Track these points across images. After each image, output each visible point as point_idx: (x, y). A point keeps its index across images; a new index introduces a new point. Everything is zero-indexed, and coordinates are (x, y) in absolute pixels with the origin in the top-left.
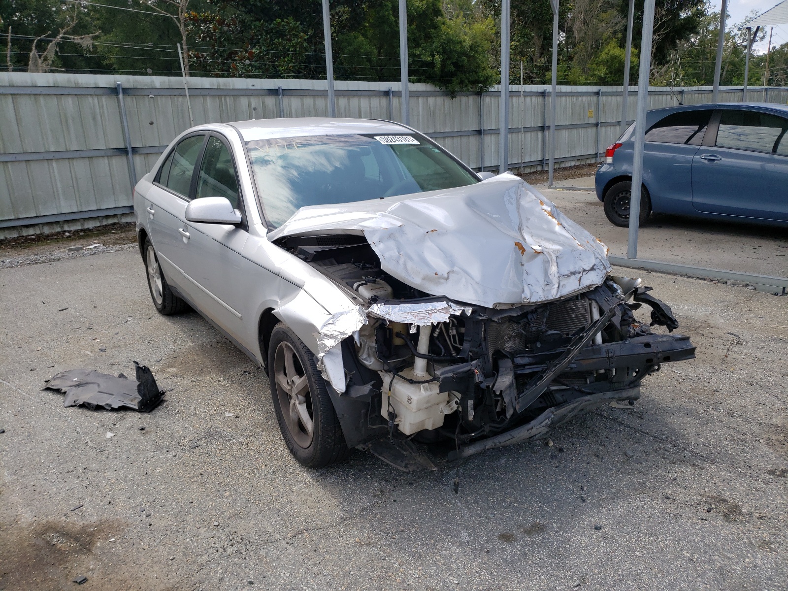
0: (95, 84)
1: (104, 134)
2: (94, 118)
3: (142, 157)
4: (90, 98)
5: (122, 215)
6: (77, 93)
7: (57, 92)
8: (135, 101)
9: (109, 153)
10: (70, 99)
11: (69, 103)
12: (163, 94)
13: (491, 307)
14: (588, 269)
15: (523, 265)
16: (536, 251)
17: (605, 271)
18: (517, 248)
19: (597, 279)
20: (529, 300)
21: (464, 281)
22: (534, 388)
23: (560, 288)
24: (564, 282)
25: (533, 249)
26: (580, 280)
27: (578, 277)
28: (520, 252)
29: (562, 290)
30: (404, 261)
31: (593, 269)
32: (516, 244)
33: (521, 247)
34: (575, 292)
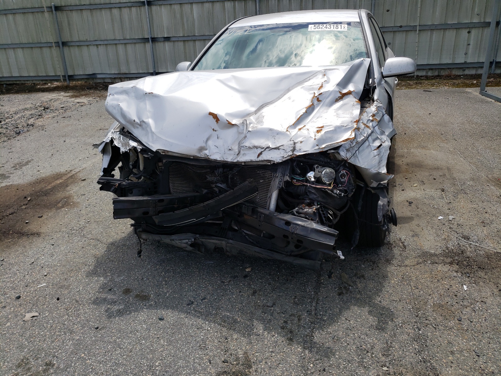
13: (155, 151)
14: (273, 147)
15: (216, 131)
16: (229, 123)
17: (291, 153)
18: (211, 117)
19: (277, 157)
20: (209, 157)
21: (148, 129)
22: (171, 213)
23: (241, 155)
24: (245, 152)
25: (227, 120)
26: (261, 154)
27: (259, 151)
28: (214, 121)
29: (241, 157)
30: (121, 109)
31: (277, 148)
32: (211, 114)
33: (215, 117)
34: (252, 161)
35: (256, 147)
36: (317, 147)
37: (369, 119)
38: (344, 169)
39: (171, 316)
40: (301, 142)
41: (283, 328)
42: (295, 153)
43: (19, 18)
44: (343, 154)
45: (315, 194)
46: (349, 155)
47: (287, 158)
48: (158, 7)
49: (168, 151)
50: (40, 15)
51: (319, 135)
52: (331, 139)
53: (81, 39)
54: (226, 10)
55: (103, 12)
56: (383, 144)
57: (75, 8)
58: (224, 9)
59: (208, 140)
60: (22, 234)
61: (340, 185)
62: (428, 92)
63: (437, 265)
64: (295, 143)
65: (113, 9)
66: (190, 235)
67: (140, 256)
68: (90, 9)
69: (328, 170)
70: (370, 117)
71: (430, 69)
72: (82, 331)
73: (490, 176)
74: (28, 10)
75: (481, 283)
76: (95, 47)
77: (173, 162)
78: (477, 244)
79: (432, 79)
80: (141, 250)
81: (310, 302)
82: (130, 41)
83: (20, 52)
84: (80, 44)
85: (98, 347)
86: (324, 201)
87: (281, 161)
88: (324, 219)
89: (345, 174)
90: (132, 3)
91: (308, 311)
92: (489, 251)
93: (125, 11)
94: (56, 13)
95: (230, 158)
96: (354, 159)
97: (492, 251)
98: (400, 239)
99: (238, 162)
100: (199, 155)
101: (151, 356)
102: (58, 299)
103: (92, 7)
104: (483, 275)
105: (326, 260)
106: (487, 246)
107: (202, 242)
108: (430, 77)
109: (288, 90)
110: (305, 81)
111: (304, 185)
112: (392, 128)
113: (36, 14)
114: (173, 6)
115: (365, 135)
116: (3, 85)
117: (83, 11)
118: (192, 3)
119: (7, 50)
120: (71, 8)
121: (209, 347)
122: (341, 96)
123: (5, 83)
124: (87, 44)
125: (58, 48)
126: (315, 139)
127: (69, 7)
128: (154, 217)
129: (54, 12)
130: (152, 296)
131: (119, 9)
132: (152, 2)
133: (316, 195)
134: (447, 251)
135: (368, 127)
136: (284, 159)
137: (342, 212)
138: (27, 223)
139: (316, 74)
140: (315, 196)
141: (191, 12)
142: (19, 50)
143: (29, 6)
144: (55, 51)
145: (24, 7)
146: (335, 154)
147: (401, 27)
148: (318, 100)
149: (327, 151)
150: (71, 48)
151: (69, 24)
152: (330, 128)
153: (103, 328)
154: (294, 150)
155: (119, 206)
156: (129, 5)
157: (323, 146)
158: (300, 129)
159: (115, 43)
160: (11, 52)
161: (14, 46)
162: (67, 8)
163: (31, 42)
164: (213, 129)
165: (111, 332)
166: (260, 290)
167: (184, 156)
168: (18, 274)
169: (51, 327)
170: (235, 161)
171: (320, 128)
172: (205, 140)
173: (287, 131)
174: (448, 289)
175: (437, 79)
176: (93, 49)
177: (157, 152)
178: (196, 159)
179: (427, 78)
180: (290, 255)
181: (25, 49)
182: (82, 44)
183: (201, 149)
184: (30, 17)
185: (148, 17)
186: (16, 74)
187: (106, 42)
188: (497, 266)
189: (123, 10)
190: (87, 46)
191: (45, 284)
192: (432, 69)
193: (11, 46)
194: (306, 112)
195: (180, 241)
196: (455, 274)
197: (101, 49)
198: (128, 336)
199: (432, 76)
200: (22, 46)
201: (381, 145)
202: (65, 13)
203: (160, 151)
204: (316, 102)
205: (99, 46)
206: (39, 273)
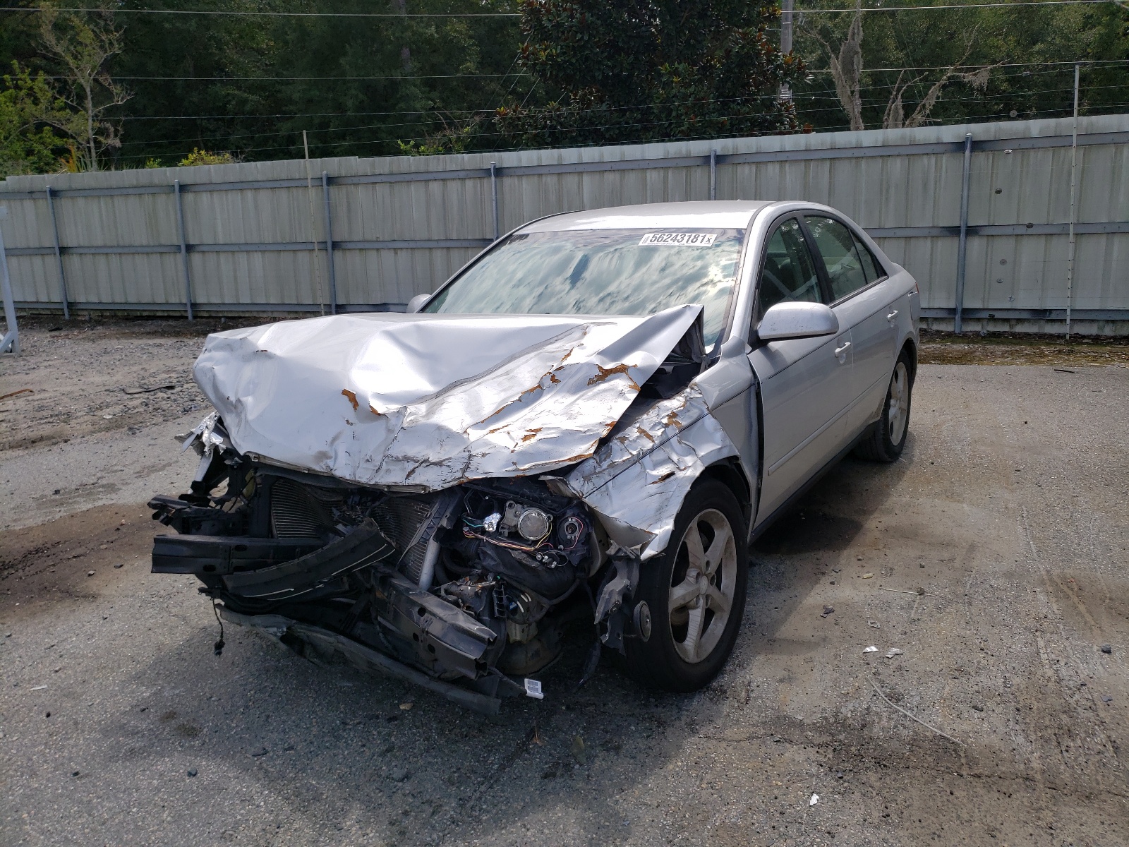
0: (938, 138)
1: (934, 207)
2: (925, 185)
3: (984, 240)
4: (925, 159)
5: (936, 319)
6: (909, 153)
7: (885, 153)
8: (991, 161)
9: (935, 232)
10: (898, 161)
11: (897, 167)
12: (1040, 145)
13: (242, 453)
14: (433, 461)
15: (352, 424)
16: (374, 411)
17: (459, 475)
18: (346, 398)
19: (434, 480)
20: (333, 472)
21: (243, 416)
22: (252, 572)
23: (382, 472)
24: (391, 467)
25: (371, 407)
26: (413, 471)
27: (411, 466)
28: (350, 405)
29: (382, 477)
30: (214, 376)
31: (439, 464)
32: (345, 393)
33: (352, 397)
34: (396, 485)
35: (407, 459)
36: (513, 467)
37: (660, 423)
38: (574, 515)
39: (211, 770)
40: (484, 455)
41: (392, 823)
42: (467, 474)
43: (264, 196)
44: (576, 485)
45: (492, 558)
46: (587, 488)
47: (451, 484)
48: (516, 179)
49: (265, 457)
50: (300, 191)
51: (523, 446)
52: (547, 454)
53: (368, 237)
54: (648, 187)
55: (413, 186)
56: (680, 474)
57: (363, 180)
58: (645, 185)
59: (334, 439)
60: (69, 594)
61: (561, 547)
62: (1064, 374)
63: (788, 745)
64: (470, 456)
65: (430, 183)
66: (280, 619)
67: (219, 653)
68: (390, 183)
69: (534, 513)
70: (663, 417)
71: (1107, 321)
72: (50, 775)
73: (1056, 572)
74: (281, 182)
75: (857, 796)
76: (392, 252)
77: (281, 478)
78: (908, 714)
79: (1108, 344)
80: (221, 641)
81: (479, 783)
82: (458, 244)
83: (257, 258)
84: (365, 246)
85: (56, 807)
86: (509, 573)
87: (441, 489)
88: (496, 608)
89: (576, 524)
90: (468, 172)
91: (460, 799)
92: (924, 731)
93: (454, 186)
94: (328, 189)
95: (365, 477)
96: (599, 496)
97: (932, 731)
98: (749, 683)
99: (376, 485)
100: (317, 468)
101: (131, 836)
102: (48, 715)
103: (393, 179)
104: (873, 779)
105: (568, 708)
106: (928, 720)
107: (308, 636)
108: (1107, 338)
109: (512, 358)
110: (549, 342)
111: (477, 538)
112: (720, 443)
113: (294, 190)
114: (544, 178)
115: (635, 453)
116: (220, 318)
117: (377, 185)
118: (582, 173)
119: (236, 254)
120: (355, 180)
121: (239, 837)
122: (601, 374)
123: (226, 314)
124: (378, 246)
125: (324, 252)
126: (512, 452)
127: (353, 178)
128: (225, 578)
129: (325, 187)
130: (205, 730)
131: (441, 182)
132: (504, 170)
133: (495, 561)
134: (832, 720)
135: (650, 437)
136: (446, 486)
137: (555, 601)
138: (90, 575)
139: (570, 332)
140: (493, 563)
141: (579, 191)
142: (255, 254)
143: (284, 176)
144: (319, 258)
145: (276, 178)
146: (559, 484)
147: (1030, 226)
148: (554, 380)
149: (539, 475)
150: (347, 252)
151: (349, 210)
152: (552, 433)
153: (87, 775)
154: (467, 467)
155: (165, 550)
156: (462, 174)
157: (527, 466)
158: (492, 431)
159: (429, 246)
160: (242, 259)
161: (248, 248)
162: (349, 181)
163: (280, 241)
164: (347, 421)
165: (94, 786)
166: (401, 748)
167: (292, 468)
168: (17, 663)
169: (9, 760)
170: (372, 483)
171: (532, 431)
172: (330, 440)
173: (465, 432)
174: (776, 798)
175: (1121, 344)
176: (387, 256)
177: (246, 457)
178: (312, 475)
179: (1097, 340)
180: (439, 679)
181: (267, 254)
182: (367, 245)
183: (323, 456)
184: (283, 194)
185: (494, 198)
186: (245, 299)
187: (412, 245)
188: (920, 765)
189: (449, 183)
190: (377, 249)
191: (46, 686)
192: (1113, 322)
193: (243, 248)
194: (520, 400)
195: (265, 630)
196: (814, 770)
197: (403, 255)
198: (116, 797)
199: (1112, 337)
200: (263, 248)
201: (672, 474)
202: (344, 189)
203: (250, 455)
204: (548, 382)
205: (399, 252)
206: (50, 665)
